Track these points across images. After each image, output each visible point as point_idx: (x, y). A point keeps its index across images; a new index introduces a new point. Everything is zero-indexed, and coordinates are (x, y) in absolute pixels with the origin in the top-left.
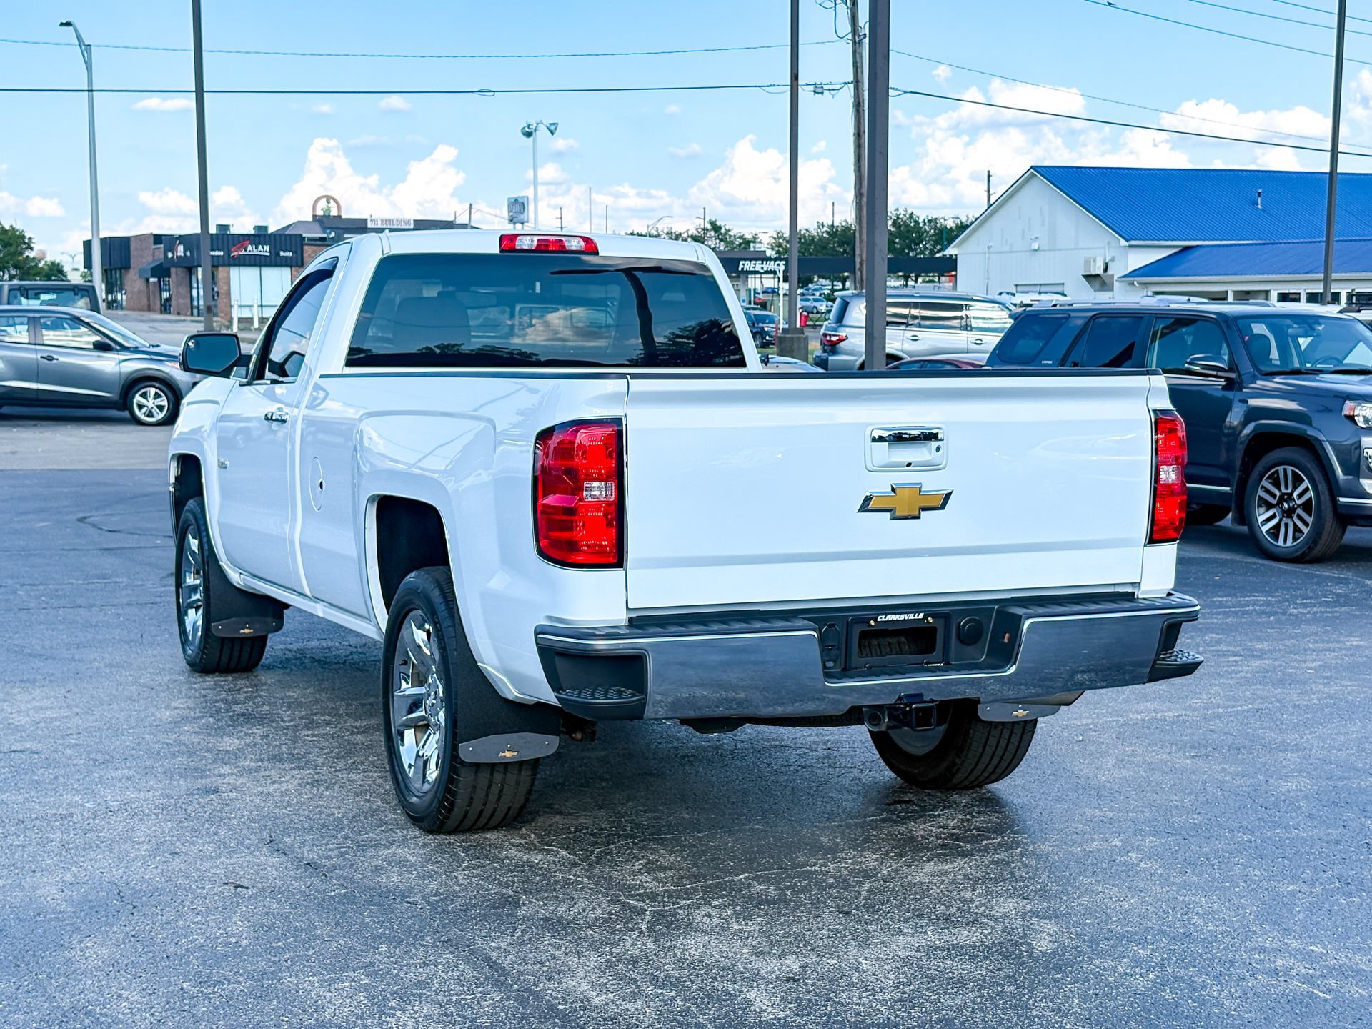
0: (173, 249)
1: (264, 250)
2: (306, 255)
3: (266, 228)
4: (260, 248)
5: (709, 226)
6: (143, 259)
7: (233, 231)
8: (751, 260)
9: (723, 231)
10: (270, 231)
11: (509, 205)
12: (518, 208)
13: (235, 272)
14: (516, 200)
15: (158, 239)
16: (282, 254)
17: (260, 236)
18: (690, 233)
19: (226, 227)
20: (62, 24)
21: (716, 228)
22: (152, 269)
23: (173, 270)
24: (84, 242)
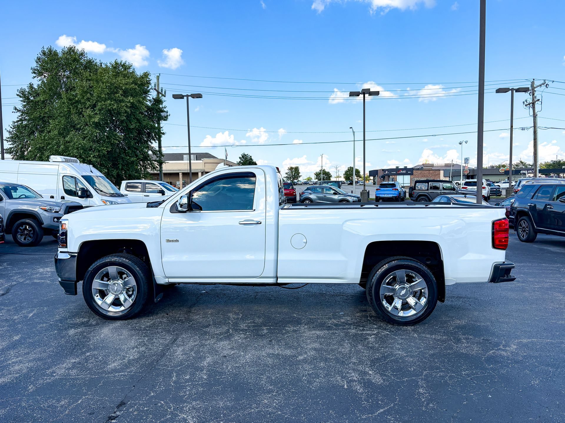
0: (386, 172)
1: (404, 172)
2: (414, 172)
3: (407, 167)
4: (404, 171)
5: (520, 162)
6: (381, 174)
7: (399, 168)
8: (524, 170)
9: (524, 163)
10: (407, 168)
11: (465, 160)
12: (466, 160)
13: (398, 176)
14: (466, 158)
15: (383, 170)
16: (408, 172)
17: (405, 168)
18: (515, 164)
19: (398, 167)
20: (350, 128)
21: (522, 162)
22: (381, 176)
23: (386, 176)
24: (369, 171)
